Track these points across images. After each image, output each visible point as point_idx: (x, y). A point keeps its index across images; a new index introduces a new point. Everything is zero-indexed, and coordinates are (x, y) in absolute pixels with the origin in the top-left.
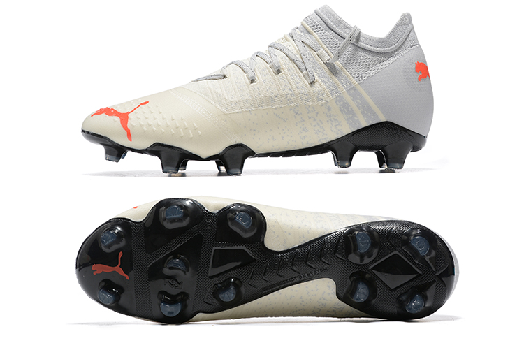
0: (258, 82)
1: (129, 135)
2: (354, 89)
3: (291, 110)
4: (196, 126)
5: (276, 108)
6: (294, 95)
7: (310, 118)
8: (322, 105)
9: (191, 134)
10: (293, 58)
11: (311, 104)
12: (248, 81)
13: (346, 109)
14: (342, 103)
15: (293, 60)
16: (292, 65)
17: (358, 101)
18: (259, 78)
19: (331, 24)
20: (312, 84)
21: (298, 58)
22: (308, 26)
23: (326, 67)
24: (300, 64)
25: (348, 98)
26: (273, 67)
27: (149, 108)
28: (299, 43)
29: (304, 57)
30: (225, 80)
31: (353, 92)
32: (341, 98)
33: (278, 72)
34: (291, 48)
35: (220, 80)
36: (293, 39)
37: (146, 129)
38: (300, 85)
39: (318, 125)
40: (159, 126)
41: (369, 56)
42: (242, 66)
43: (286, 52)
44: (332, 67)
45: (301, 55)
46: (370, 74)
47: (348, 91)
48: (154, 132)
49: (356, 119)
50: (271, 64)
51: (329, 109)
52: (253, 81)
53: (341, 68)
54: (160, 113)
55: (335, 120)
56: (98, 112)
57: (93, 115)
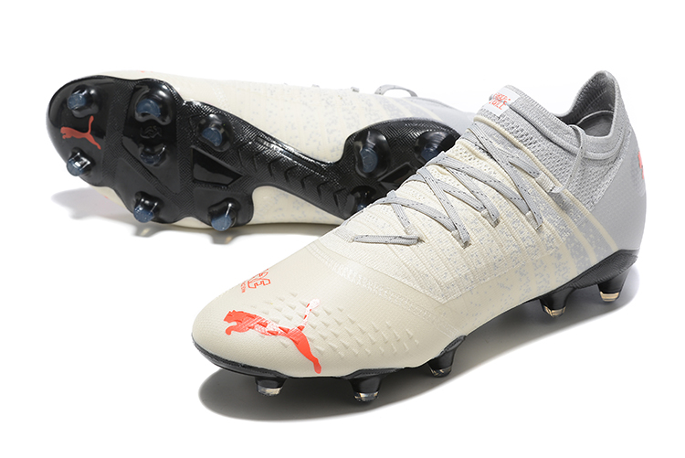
0: (473, 243)
1: (317, 366)
2: (587, 221)
3: (516, 272)
4: (412, 334)
5: (499, 276)
6: (521, 250)
7: (536, 275)
8: (552, 254)
9: (407, 347)
10: (510, 195)
11: (538, 257)
12: (459, 245)
13: (577, 250)
14: (573, 245)
15: (510, 200)
16: (510, 207)
17: (591, 236)
18: (474, 239)
20: (539, 230)
21: (516, 195)
22: (511, 137)
23: (550, 198)
24: (520, 202)
25: (580, 236)
26: (488, 216)
27: (329, 313)
28: (508, 167)
29: (522, 191)
30: (420, 245)
31: (585, 225)
32: (571, 238)
33: (497, 222)
34: (498, 177)
35: (414, 246)
36: (492, 158)
37: (343, 355)
38: (526, 234)
39: (544, 280)
40: (360, 345)
41: (597, 168)
42: (438, 218)
43: (497, 186)
44: (557, 198)
45: (517, 187)
46: (599, 195)
47: (579, 226)
48: (356, 356)
49: (587, 259)
50: (485, 212)
51: (559, 257)
52: (466, 244)
53: (568, 195)
54: (353, 322)
55: (564, 268)
56: (234, 324)
57: (228, 331)
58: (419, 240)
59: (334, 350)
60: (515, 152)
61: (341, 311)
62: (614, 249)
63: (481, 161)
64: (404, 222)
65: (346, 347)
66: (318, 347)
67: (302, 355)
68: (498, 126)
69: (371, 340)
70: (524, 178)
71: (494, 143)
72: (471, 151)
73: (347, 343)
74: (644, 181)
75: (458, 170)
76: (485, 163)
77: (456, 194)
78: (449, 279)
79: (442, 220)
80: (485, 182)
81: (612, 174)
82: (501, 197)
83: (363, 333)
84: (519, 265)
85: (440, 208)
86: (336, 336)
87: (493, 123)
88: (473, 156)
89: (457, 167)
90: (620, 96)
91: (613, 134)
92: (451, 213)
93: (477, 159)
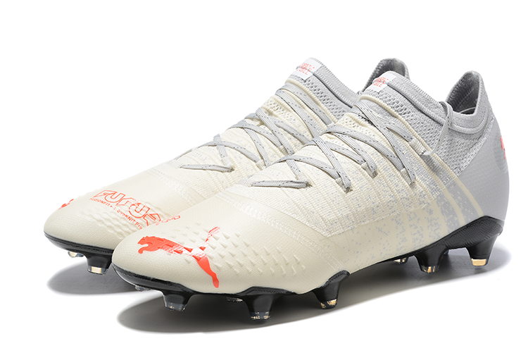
0: (354, 189)
1: (216, 281)
2: (454, 184)
3: (393, 220)
4: (299, 260)
5: (378, 221)
6: (396, 201)
7: (411, 226)
8: (424, 209)
9: (295, 271)
10: (386, 153)
11: (412, 209)
12: (342, 190)
13: (447, 209)
14: (443, 203)
15: (387, 157)
16: (386, 163)
17: (459, 198)
18: (355, 185)
19: (419, 104)
20: (412, 185)
21: (392, 153)
22: (389, 107)
23: (422, 160)
24: (396, 161)
25: (449, 196)
26: (367, 168)
27: (227, 238)
28: (386, 132)
29: (397, 151)
30: (308, 188)
31: (453, 187)
32: (441, 197)
33: (375, 174)
34: (377, 138)
35: (303, 189)
36: (372, 124)
37: (238, 271)
38: (400, 187)
39: (418, 232)
40: (253, 265)
41: (463, 141)
42: (324, 168)
43: (375, 145)
44: (428, 160)
45: (393, 147)
46: (466, 162)
47: (448, 188)
48: (250, 273)
49: (456, 219)
50: (364, 164)
51: (431, 212)
52: (348, 189)
53: (437, 159)
54: (248, 246)
55: (436, 224)
56: (147, 245)
57: (141, 251)
58: (308, 185)
59: (231, 267)
60: (392, 120)
61: (238, 236)
62: (481, 214)
63: (363, 128)
64: (296, 171)
65: (241, 266)
66: (216, 264)
67: (203, 271)
68: (377, 100)
69: (263, 262)
70: (400, 141)
71: (374, 112)
72: (354, 120)
73: (241, 262)
74: (505, 161)
75: (343, 134)
76: (366, 129)
77: (341, 151)
78: (333, 217)
79: (327, 170)
80: (365, 142)
81: (478, 148)
82: (379, 154)
83: (257, 255)
84: (395, 214)
85: (327, 161)
86: (233, 255)
87: (374, 98)
88: (356, 124)
89: (342, 132)
90: (483, 86)
91: (477, 114)
92: (335, 165)
93: (360, 126)
